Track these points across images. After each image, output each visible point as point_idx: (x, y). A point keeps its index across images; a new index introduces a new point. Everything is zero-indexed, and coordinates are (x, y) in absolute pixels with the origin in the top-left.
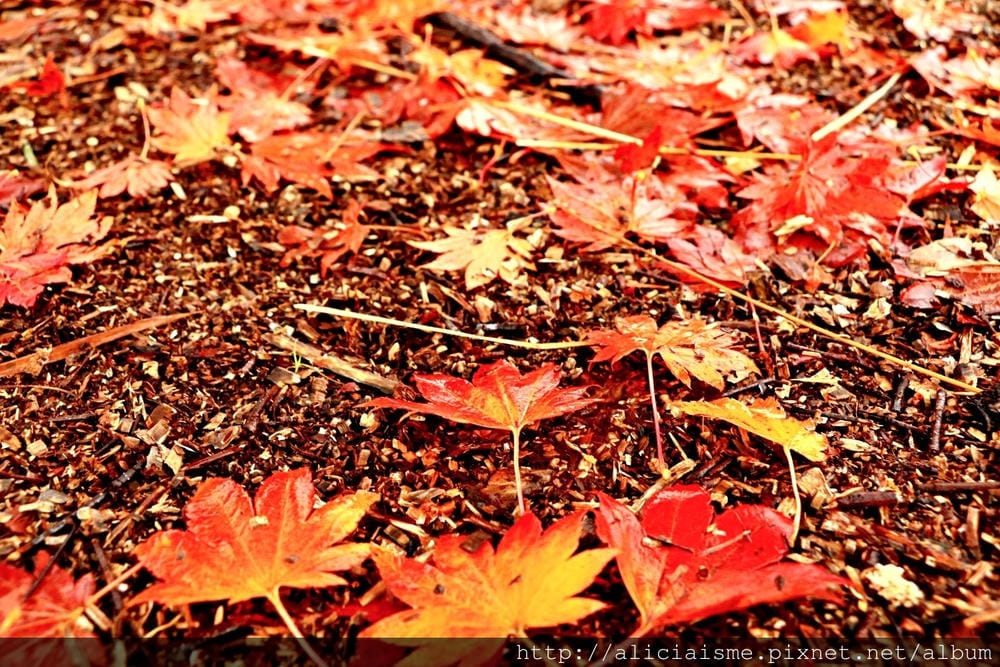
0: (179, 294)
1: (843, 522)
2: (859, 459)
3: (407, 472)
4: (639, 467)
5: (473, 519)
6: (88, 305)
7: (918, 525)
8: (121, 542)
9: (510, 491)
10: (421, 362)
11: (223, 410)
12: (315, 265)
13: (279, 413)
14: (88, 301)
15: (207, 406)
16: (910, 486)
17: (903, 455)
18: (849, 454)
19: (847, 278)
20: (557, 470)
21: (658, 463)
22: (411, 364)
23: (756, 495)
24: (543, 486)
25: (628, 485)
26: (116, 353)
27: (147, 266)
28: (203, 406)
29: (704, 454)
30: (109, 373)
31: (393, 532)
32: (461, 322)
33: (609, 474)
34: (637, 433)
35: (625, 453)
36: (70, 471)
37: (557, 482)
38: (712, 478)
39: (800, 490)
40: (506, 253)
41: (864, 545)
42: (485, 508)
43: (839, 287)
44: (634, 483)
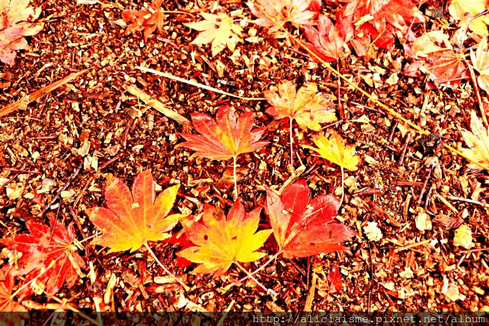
0: (80, 53)
1: (359, 202)
2: (370, 167)
3: (190, 168)
4: (283, 168)
5: (217, 196)
6: (39, 62)
7: (386, 202)
8: (80, 205)
9: (232, 181)
10: (193, 103)
11: (110, 131)
12: (141, 36)
13: (135, 134)
14: (38, 60)
15: (104, 130)
16: (388, 182)
17: (388, 163)
18: (367, 164)
19: (383, 56)
20: (250, 169)
21: (290, 167)
22: (189, 103)
23: (328, 184)
24: (245, 177)
25: (278, 177)
26: (58, 95)
27: (61, 35)
28: (102, 130)
29: (310, 163)
30: (57, 107)
31: (187, 202)
32: (210, 77)
33: (271, 171)
34: (283, 149)
35: (278, 160)
36: (51, 165)
37: (250, 176)
38: (311, 175)
39: (344, 184)
40: (230, 34)
41: (365, 212)
42: (222, 190)
43: (378, 61)
44: (281, 176)
